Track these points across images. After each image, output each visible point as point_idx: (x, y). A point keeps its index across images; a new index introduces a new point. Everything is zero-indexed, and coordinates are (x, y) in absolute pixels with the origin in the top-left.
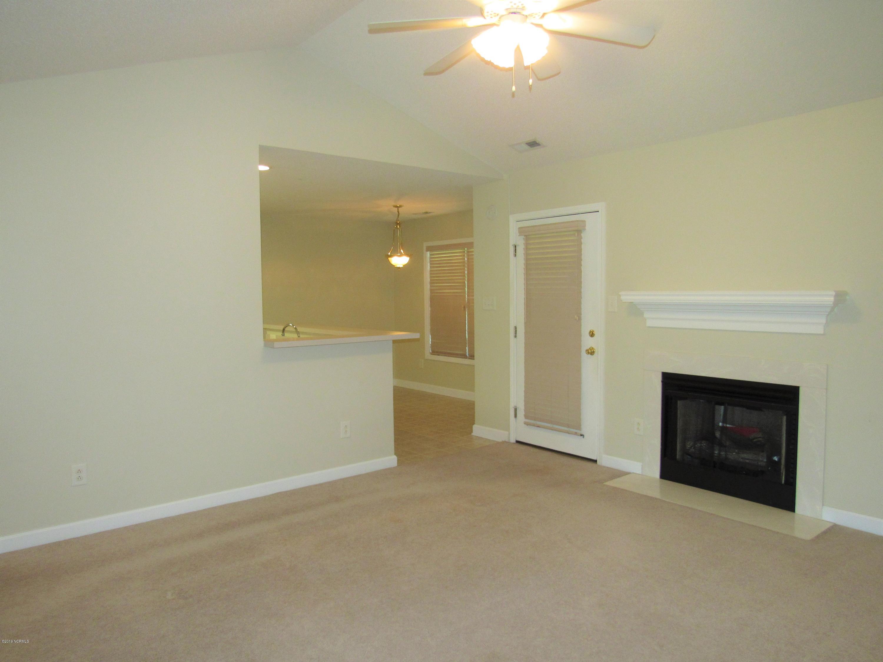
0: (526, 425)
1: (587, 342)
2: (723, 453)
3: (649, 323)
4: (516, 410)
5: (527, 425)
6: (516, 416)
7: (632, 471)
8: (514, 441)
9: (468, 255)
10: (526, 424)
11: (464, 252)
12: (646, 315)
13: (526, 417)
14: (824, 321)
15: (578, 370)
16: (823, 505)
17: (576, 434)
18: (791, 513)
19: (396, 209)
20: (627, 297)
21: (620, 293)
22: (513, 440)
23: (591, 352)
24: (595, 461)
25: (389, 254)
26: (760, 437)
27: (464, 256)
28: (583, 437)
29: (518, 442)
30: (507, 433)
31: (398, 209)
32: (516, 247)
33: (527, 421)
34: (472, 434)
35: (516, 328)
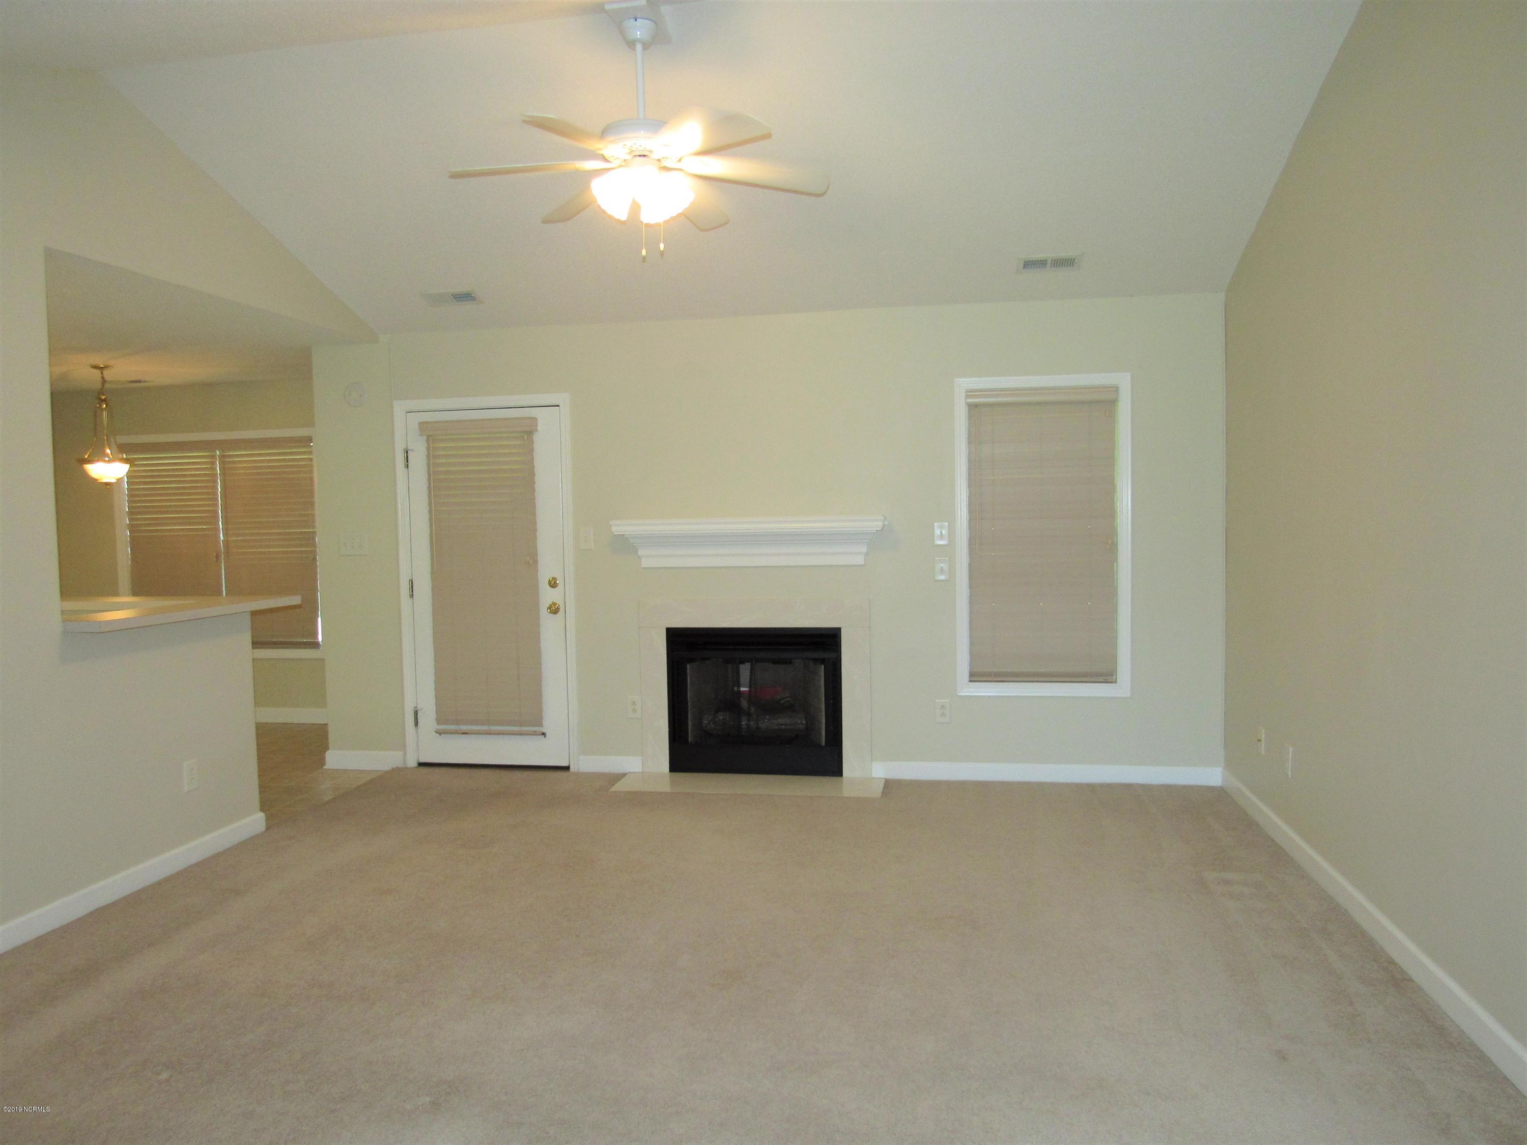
0: (438, 735)
1: (548, 596)
2: (752, 723)
3: (645, 563)
4: (416, 713)
5: (440, 735)
6: (416, 723)
7: (626, 770)
8: (416, 765)
9: (222, 463)
10: (440, 733)
11: (214, 457)
12: (640, 553)
13: (439, 721)
14: (864, 549)
15: (535, 637)
16: (872, 761)
17: (535, 733)
18: (839, 778)
19: (98, 372)
20: (620, 527)
21: (611, 523)
22: (412, 763)
23: (554, 610)
24: (567, 768)
25: (86, 457)
26: (788, 697)
27: (213, 463)
28: (545, 736)
29: (421, 765)
30: (400, 753)
31: (102, 373)
32: (407, 453)
33: (442, 727)
34: (325, 767)
35: (412, 583)
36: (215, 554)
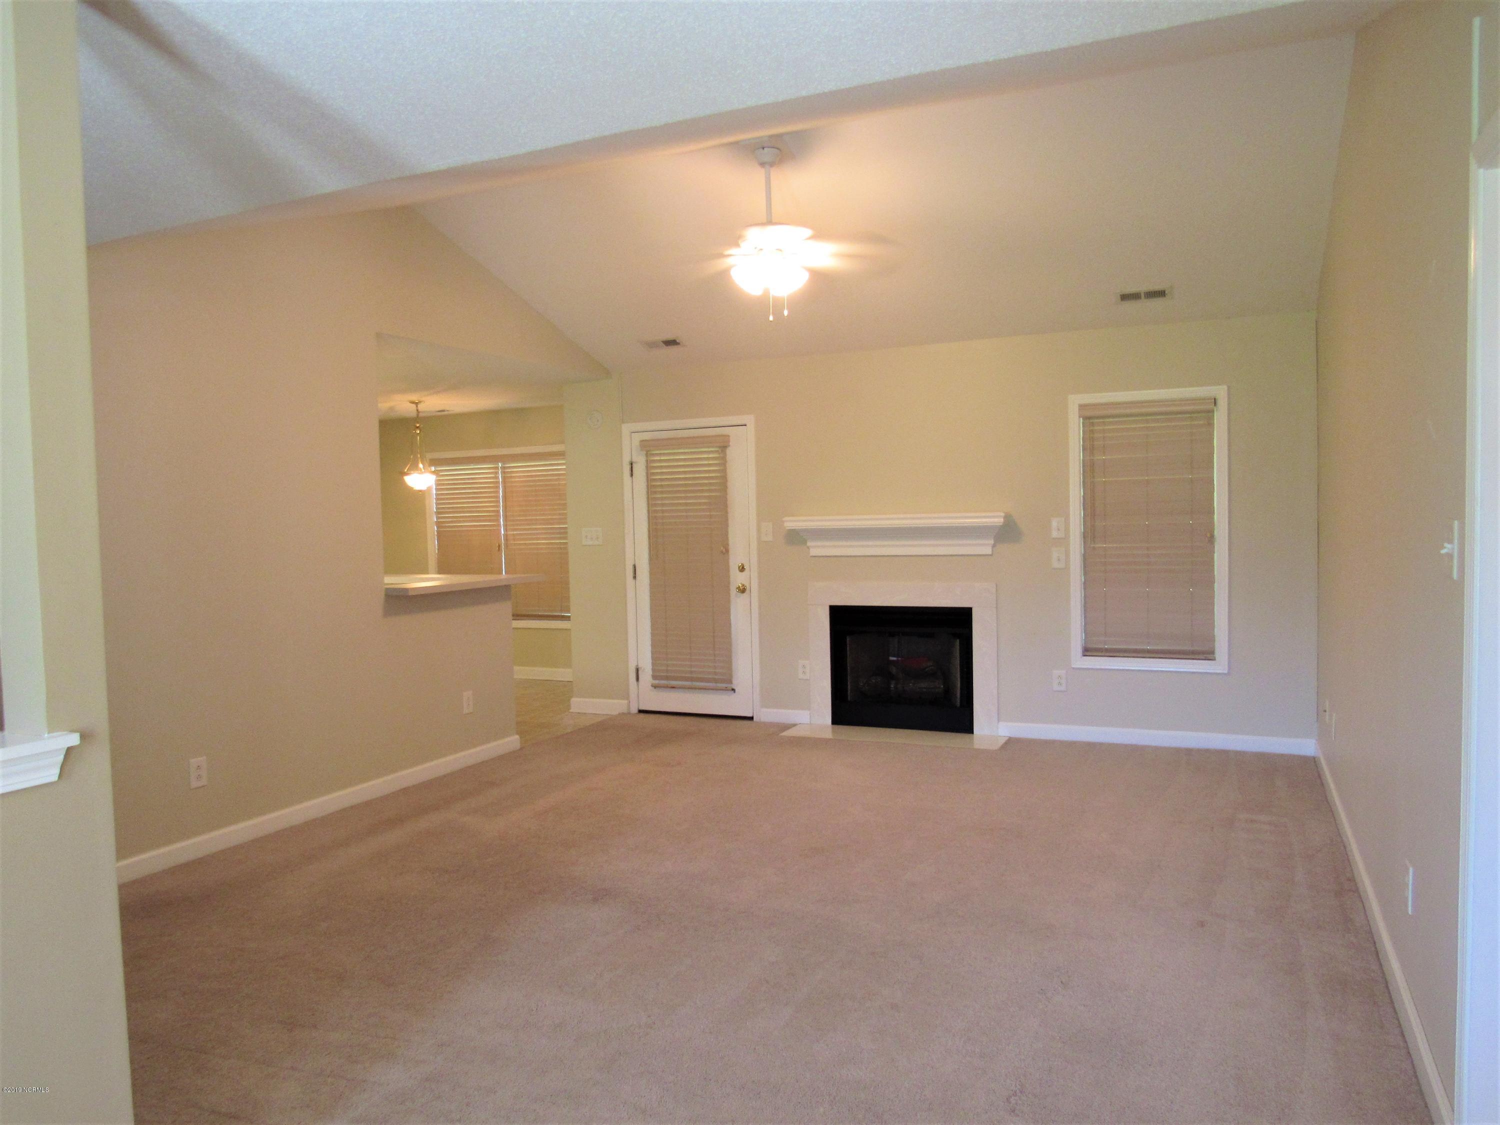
0: (653, 688)
1: (738, 579)
2: (899, 686)
3: (814, 552)
4: (637, 670)
5: (655, 688)
6: (638, 679)
7: (797, 722)
8: (636, 711)
9: (503, 473)
10: (655, 687)
11: (497, 468)
12: (809, 544)
13: (654, 677)
14: (992, 542)
15: (727, 612)
16: (999, 721)
17: (726, 689)
18: (970, 735)
19: (414, 406)
20: (791, 523)
21: (784, 519)
22: (634, 710)
23: (742, 590)
24: (751, 718)
25: (406, 471)
26: (932, 666)
27: (497, 473)
28: (735, 692)
29: (640, 711)
30: (626, 702)
31: (417, 406)
32: (632, 464)
33: (657, 682)
34: (571, 711)
35: (635, 567)
36: (497, 545)
